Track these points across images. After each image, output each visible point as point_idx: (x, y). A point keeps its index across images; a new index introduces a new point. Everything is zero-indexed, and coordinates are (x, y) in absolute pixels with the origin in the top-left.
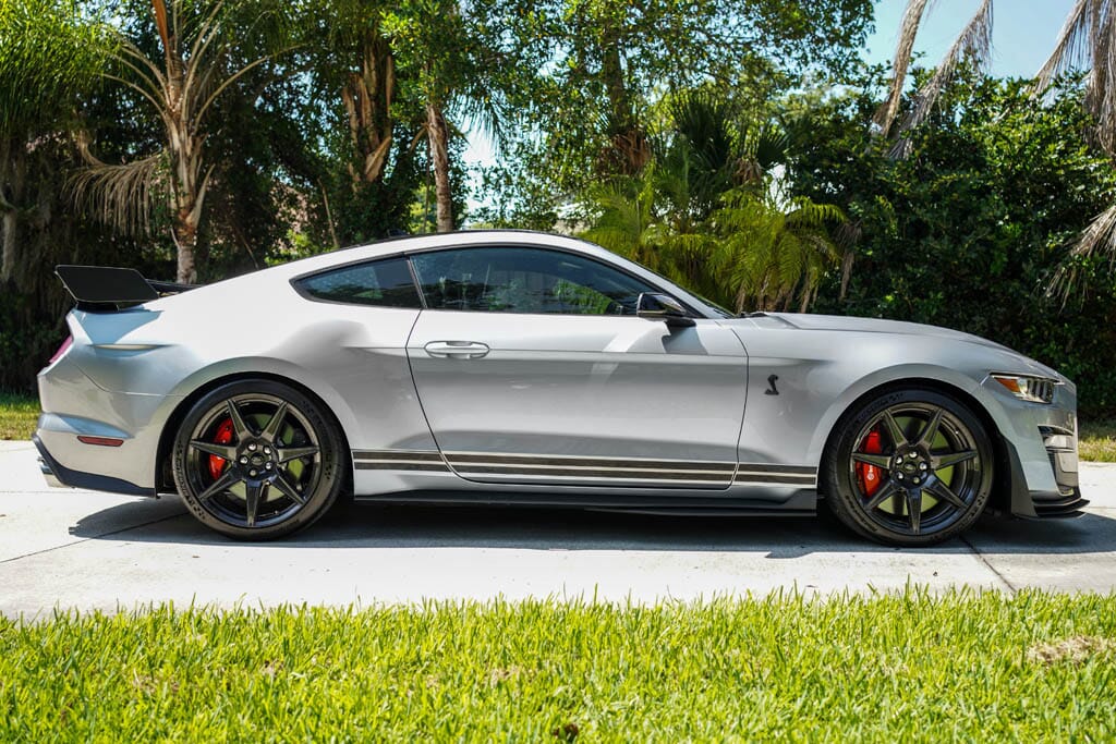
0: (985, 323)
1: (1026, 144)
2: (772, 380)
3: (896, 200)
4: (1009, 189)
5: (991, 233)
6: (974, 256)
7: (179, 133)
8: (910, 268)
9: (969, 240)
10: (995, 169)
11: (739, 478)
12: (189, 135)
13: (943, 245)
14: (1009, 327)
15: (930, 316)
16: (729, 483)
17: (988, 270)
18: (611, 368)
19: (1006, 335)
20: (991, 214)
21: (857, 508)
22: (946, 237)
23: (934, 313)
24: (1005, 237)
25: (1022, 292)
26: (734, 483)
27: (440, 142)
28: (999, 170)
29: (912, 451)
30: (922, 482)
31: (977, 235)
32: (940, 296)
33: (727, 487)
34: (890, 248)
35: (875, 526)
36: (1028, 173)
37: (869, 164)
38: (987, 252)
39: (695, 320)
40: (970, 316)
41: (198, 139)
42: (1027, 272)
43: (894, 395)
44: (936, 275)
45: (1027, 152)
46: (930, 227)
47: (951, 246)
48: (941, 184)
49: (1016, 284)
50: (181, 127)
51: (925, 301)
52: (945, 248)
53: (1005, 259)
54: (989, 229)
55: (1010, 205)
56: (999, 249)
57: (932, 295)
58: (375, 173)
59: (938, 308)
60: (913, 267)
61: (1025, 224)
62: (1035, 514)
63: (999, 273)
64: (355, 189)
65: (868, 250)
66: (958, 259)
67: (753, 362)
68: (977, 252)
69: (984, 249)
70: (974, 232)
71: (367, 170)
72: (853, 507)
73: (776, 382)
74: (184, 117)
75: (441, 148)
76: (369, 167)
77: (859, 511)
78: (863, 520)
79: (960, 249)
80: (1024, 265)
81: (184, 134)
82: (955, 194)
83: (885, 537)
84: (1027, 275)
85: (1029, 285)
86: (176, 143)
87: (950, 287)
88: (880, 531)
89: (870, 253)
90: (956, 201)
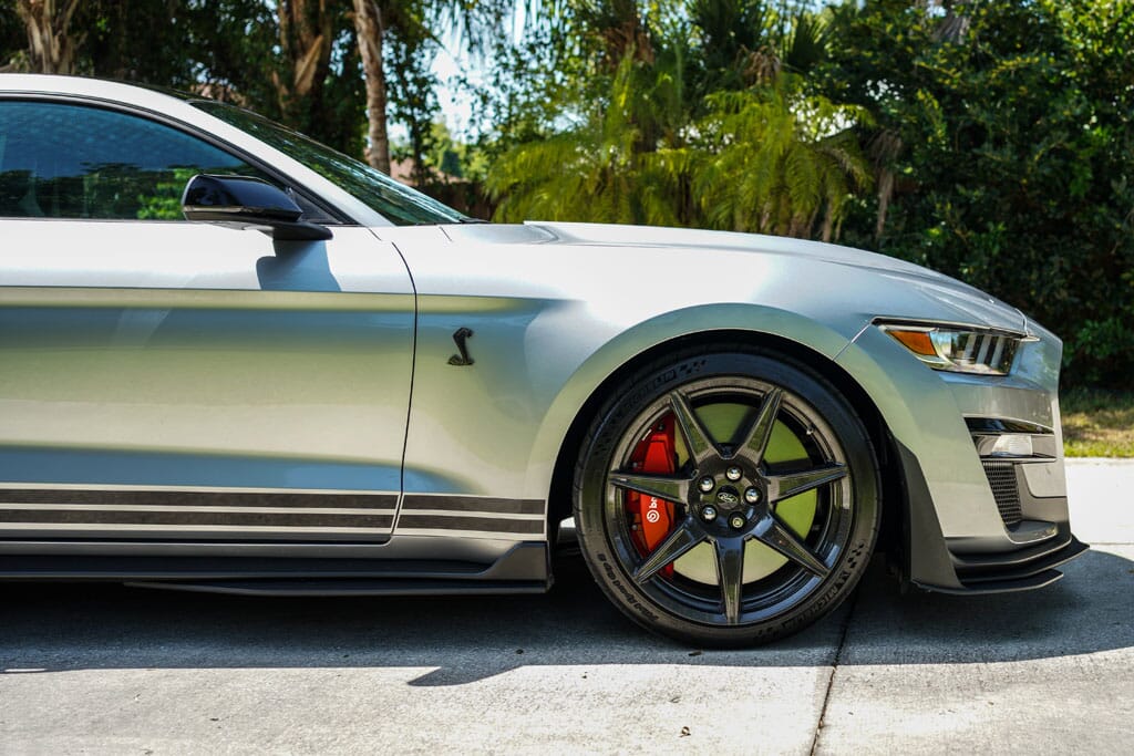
0: (1067, 266)
1: (1121, 20)
2: (461, 337)
3: (947, 98)
4: (1095, 80)
5: (1069, 140)
6: (1047, 171)
7: (41, 31)
8: (961, 190)
9: (1039, 151)
10: (1076, 53)
11: (407, 522)
12: (54, 34)
13: (1007, 155)
14: (1102, 271)
15: (990, 255)
16: (388, 531)
17: (1068, 192)
18: (157, 318)
19: (1097, 280)
20: (1067, 113)
21: (619, 577)
22: (1009, 145)
23: (996, 250)
24: (1088, 145)
25: (1113, 220)
26: (399, 532)
27: (370, 38)
28: (1080, 54)
29: (727, 467)
30: (748, 525)
31: (1049, 143)
32: (1001, 227)
33: (383, 539)
34: (938, 164)
35: (654, 612)
36: (1120, 58)
37: (910, 49)
38: (1065, 168)
39: (333, 229)
40: (1046, 255)
41: (69, 41)
42: (1119, 192)
43: (689, 363)
44: (999, 200)
45: (1121, 31)
46: (987, 132)
47: (1015, 158)
48: (1002, 73)
49: (1103, 210)
50: (44, 23)
51: (983, 236)
52: (1007, 159)
53: (1090, 176)
54: (1067, 134)
55: (1098, 102)
56: (1080, 161)
57: (991, 226)
58: (307, 84)
59: (1001, 243)
60: (966, 188)
61: (1116, 127)
62: (956, 582)
63: (1082, 194)
64: (283, 105)
65: (906, 167)
66: (1027, 177)
67: (423, 305)
68: (1051, 166)
69: (1061, 162)
70: (1046, 139)
71: (297, 80)
72: (611, 575)
73: (469, 342)
74: (47, 11)
75: (373, 46)
76: (299, 76)
77: (624, 583)
78: (631, 599)
79: (1029, 163)
80: (1114, 184)
81: (48, 33)
82: (1022, 88)
83: (674, 631)
84: (1118, 197)
85: (1121, 212)
86: (38, 46)
87: (1020, 216)
88: (663, 619)
89: (909, 170)
90: (1024, 98)
